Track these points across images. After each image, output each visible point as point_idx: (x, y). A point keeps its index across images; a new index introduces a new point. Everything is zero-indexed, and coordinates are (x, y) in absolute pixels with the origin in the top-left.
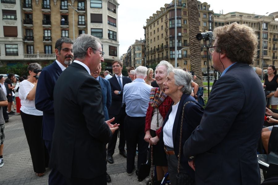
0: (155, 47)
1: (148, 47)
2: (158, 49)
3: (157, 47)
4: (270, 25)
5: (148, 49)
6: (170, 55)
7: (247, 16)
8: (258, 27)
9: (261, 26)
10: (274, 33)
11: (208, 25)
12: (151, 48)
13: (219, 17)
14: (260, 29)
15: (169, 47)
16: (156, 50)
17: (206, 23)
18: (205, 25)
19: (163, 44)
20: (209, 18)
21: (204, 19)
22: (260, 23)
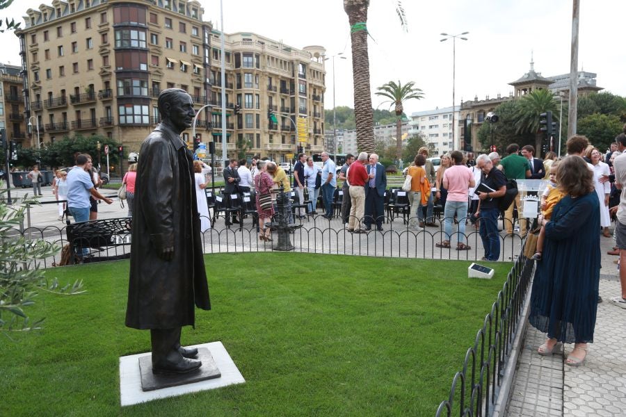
0: (63, 91)
1: (35, 90)
2: (75, 99)
3: (70, 92)
4: (311, 70)
5: (38, 96)
6: (119, 115)
7: (270, 44)
8: (291, 70)
9: (295, 68)
10: (315, 85)
11: (201, 54)
12: (50, 94)
13: (217, 37)
14: (293, 76)
15: (115, 94)
16: (69, 100)
17: (198, 47)
18: (196, 53)
19: (92, 86)
20: (204, 37)
21: (193, 39)
22: (295, 62)
